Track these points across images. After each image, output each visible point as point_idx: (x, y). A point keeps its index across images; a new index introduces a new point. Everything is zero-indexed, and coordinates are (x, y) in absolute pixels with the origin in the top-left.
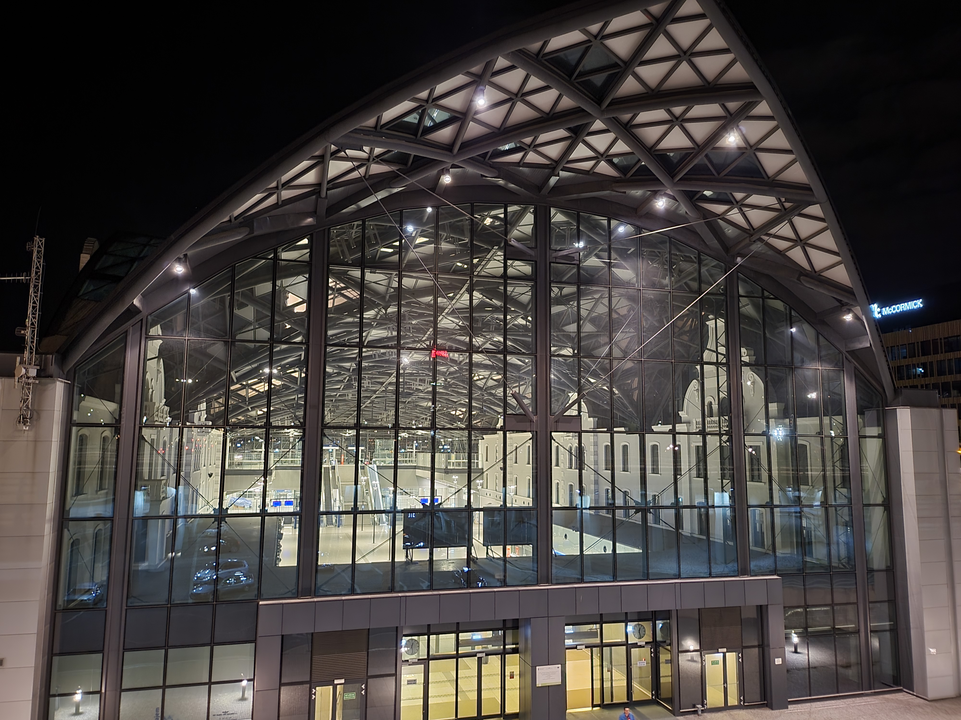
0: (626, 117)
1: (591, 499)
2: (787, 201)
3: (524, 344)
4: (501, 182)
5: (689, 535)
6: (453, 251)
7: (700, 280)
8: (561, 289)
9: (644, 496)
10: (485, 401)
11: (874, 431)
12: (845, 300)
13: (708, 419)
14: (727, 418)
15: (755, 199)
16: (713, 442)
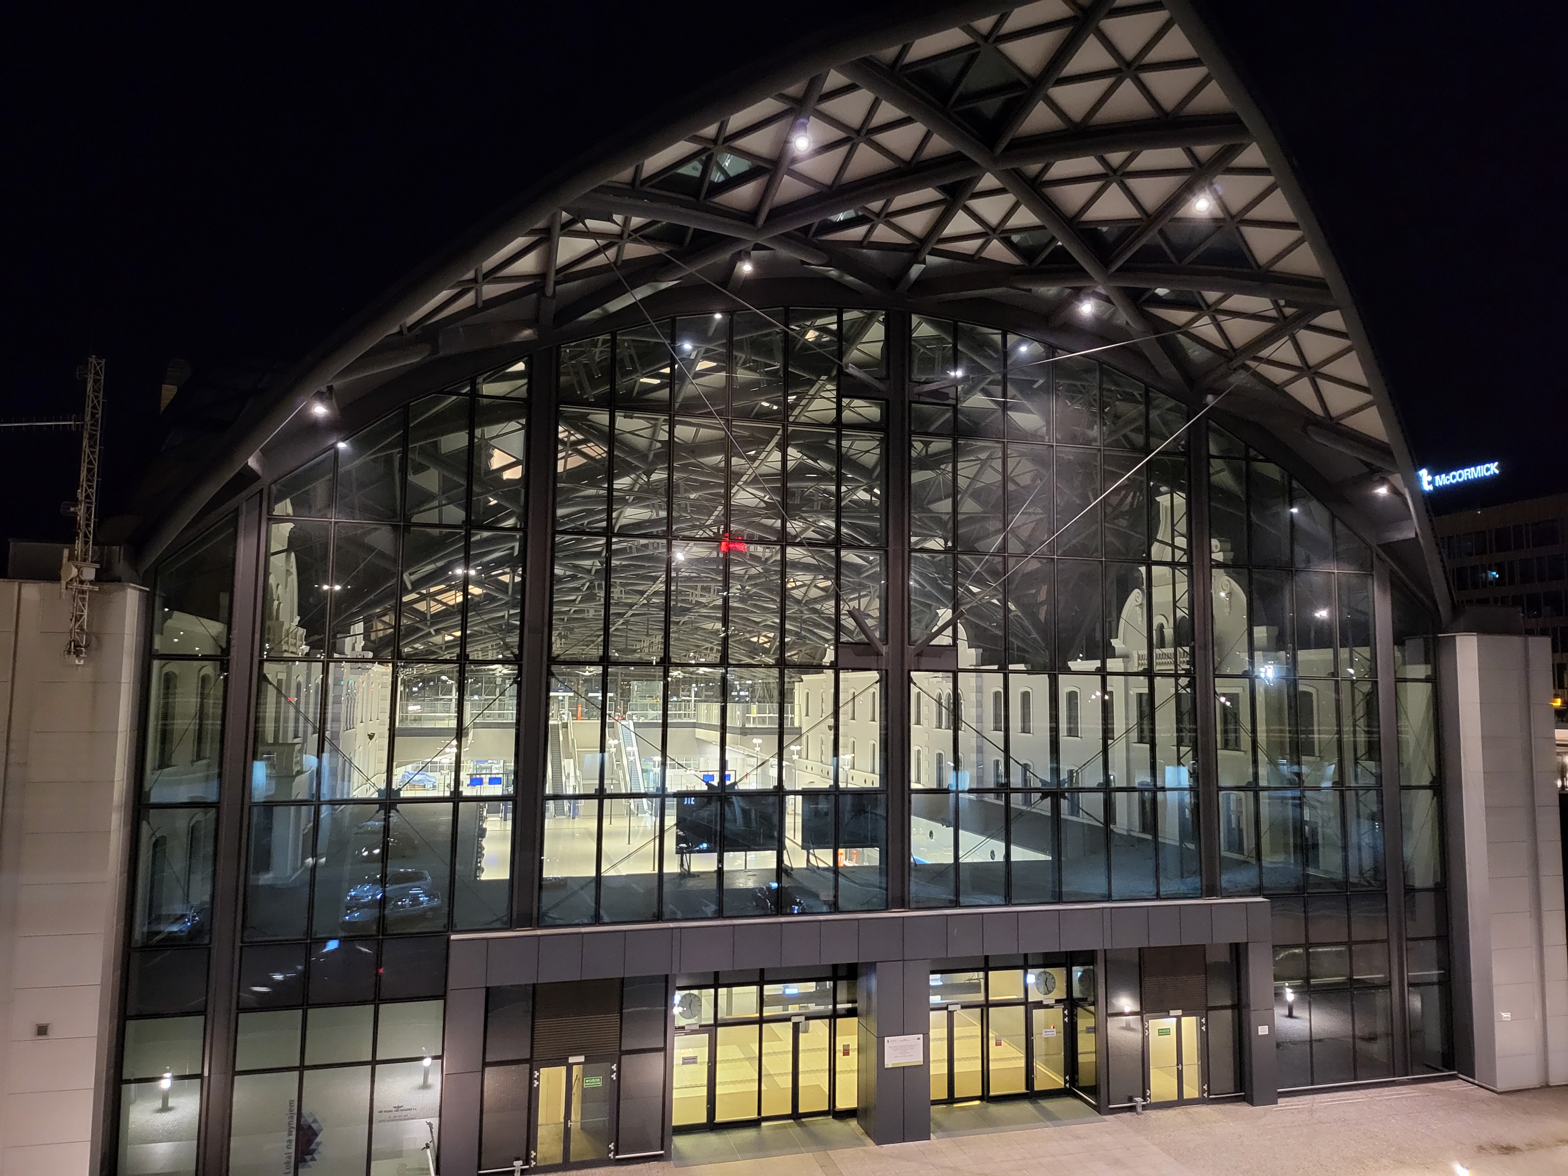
0: (1033, 168)
1: (971, 777)
2: (1288, 304)
3: (869, 532)
4: (833, 273)
5: (1125, 833)
6: (756, 383)
7: (1147, 430)
8: (927, 444)
9: (1056, 771)
10: (804, 621)
11: (1421, 670)
12: (1378, 464)
13: (1157, 651)
14: (1187, 649)
15: (1237, 302)
16: (1165, 688)
